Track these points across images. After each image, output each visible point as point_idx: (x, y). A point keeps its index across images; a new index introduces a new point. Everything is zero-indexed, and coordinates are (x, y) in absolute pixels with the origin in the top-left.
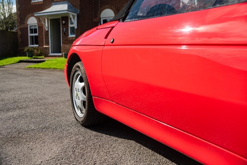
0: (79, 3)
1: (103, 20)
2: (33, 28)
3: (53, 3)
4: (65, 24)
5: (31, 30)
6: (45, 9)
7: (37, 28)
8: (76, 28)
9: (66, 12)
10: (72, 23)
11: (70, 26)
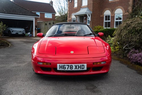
0: (92, 8)
1: (105, 16)
2: (74, 20)
3: (81, 9)
4: (85, 19)
5: (73, 21)
6: (78, 11)
7: (76, 19)
8: (90, 21)
9: (85, 13)
10: (88, 18)
11: (88, 19)
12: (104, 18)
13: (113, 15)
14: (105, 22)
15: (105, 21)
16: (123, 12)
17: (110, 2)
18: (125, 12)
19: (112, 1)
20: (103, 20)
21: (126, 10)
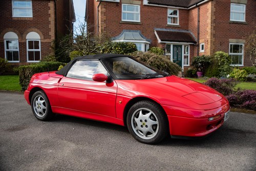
1: (7, 41)
12: (4, 45)
13: (23, 41)
14: (7, 52)
15: (6, 50)
16: (41, 37)
17: (16, 19)
18: (45, 38)
19: (19, 19)
20: (4, 48)
21: (45, 35)
